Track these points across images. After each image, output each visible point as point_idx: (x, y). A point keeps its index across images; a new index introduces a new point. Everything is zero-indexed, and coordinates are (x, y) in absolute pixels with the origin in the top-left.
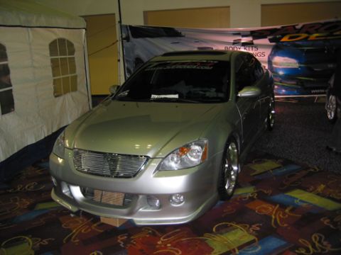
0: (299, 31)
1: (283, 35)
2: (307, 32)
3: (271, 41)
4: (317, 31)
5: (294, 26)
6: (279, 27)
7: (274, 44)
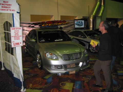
0: (46, 23)
1: (42, 24)
2: (48, 24)
3: (39, 26)
4: (50, 23)
5: (44, 22)
6: (41, 22)
7: (40, 27)
